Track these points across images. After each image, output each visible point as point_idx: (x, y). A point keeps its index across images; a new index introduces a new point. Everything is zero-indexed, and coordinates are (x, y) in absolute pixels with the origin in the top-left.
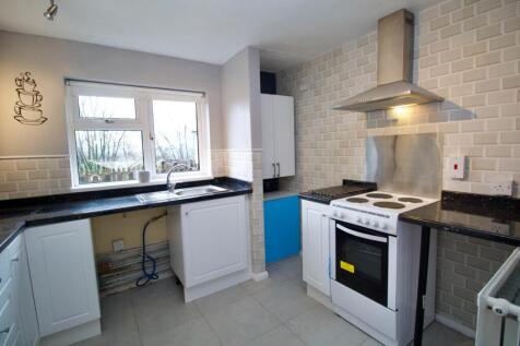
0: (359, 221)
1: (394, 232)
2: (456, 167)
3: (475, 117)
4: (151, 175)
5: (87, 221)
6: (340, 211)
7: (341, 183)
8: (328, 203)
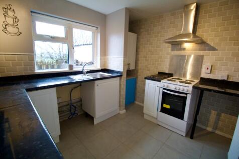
0: (175, 89)
1: (190, 93)
2: (208, 69)
3: (217, 50)
4: (74, 67)
5: (54, 89)
6: (166, 85)
7: (157, 73)
8: (160, 81)
